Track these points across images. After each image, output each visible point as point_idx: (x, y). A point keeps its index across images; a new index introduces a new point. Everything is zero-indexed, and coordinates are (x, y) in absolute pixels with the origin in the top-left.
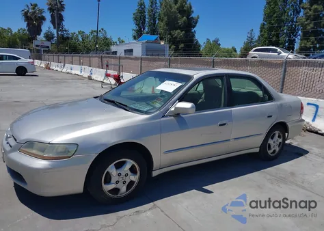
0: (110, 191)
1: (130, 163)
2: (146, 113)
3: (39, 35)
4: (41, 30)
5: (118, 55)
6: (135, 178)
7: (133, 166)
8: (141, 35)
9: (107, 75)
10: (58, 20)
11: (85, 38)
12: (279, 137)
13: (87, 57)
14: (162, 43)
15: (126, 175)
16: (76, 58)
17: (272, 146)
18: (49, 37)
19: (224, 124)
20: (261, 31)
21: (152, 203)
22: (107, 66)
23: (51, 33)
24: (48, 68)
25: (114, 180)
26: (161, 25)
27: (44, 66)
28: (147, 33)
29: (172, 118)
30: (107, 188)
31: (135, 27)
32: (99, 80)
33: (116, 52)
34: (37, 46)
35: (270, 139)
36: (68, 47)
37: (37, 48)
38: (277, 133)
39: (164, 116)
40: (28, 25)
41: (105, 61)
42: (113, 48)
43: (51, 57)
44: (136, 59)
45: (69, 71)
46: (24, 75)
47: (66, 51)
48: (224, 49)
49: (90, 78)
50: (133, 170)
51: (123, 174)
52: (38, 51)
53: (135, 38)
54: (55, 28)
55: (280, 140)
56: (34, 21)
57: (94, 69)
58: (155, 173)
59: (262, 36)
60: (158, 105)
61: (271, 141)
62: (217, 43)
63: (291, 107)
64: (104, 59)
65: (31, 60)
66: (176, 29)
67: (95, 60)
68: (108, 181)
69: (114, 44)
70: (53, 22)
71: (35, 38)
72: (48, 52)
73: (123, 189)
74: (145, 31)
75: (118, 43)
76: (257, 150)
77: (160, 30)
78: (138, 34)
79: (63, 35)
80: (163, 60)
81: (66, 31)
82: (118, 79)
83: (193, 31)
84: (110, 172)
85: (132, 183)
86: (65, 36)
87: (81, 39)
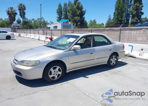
0: (51, 78)
1: (58, 68)
2: (63, 50)
3: (15, 21)
4: (15, 19)
5: (51, 29)
6: (60, 73)
7: (59, 69)
8: (61, 19)
9: (47, 38)
10: (23, 14)
11: (35, 22)
12: (115, 58)
13: (37, 30)
14: (70, 23)
15: (57, 72)
16: (32, 31)
17: (112, 62)
18: (19, 22)
19: (92, 53)
20: (114, 15)
21: (67, 82)
22: (46, 34)
23: (20, 20)
24: (19, 36)
25: (53, 73)
26: (69, 15)
27: (18, 35)
28: (63, 18)
29: (73, 51)
30: (51, 76)
31: (58, 16)
32: (43, 40)
33: (50, 28)
34: (14, 26)
35: (111, 59)
36: (28, 26)
37: (14, 27)
38: (114, 56)
39: (70, 51)
40: (9, 17)
41: (45, 31)
42: (48, 26)
43: (21, 31)
44: (59, 30)
45: (29, 37)
46: (10, 39)
47: (27, 28)
48: (98, 24)
49: (39, 39)
50: (59, 70)
51: (56, 71)
52: (15, 29)
53: (58, 21)
54: (21, 18)
55: (116, 59)
56: (12, 15)
57: (40, 35)
58: (67, 72)
59: (115, 17)
60: (67, 47)
61: (111, 60)
62: (95, 22)
63: (119, 46)
64: (44, 31)
65: (12, 33)
66: (76, 16)
67: (41, 32)
68: (51, 74)
69: (48, 24)
70: (21, 15)
71: (12, 23)
72: (19, 28)
73: (56, 77)
74: (62, 18)
75: (50, 23)
76: (106, 63)
77: (69, 17)
78: (59, 19)
79: (25, 21)
80: (70, 30)
81: (26, 19)
82: (51, 39)
83: (84, 17)
84: (51, 71)
85: (59, 75)
86: (26, 21)
87: (33, 22)
